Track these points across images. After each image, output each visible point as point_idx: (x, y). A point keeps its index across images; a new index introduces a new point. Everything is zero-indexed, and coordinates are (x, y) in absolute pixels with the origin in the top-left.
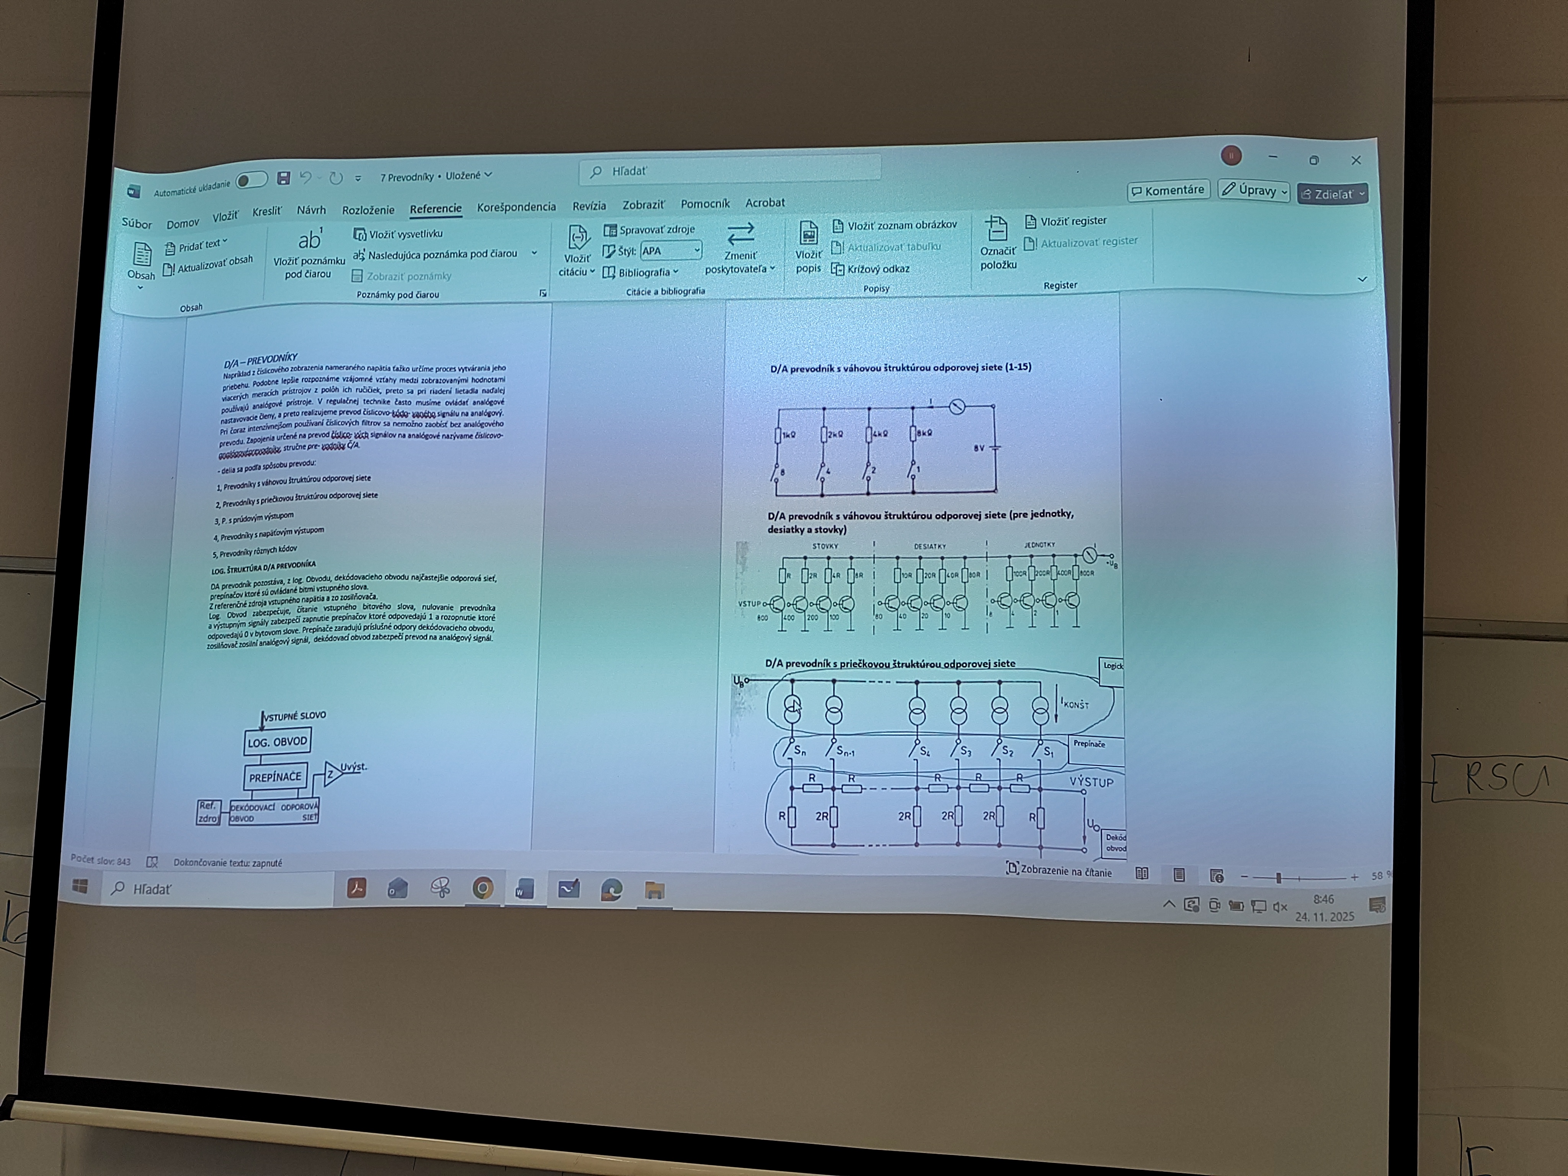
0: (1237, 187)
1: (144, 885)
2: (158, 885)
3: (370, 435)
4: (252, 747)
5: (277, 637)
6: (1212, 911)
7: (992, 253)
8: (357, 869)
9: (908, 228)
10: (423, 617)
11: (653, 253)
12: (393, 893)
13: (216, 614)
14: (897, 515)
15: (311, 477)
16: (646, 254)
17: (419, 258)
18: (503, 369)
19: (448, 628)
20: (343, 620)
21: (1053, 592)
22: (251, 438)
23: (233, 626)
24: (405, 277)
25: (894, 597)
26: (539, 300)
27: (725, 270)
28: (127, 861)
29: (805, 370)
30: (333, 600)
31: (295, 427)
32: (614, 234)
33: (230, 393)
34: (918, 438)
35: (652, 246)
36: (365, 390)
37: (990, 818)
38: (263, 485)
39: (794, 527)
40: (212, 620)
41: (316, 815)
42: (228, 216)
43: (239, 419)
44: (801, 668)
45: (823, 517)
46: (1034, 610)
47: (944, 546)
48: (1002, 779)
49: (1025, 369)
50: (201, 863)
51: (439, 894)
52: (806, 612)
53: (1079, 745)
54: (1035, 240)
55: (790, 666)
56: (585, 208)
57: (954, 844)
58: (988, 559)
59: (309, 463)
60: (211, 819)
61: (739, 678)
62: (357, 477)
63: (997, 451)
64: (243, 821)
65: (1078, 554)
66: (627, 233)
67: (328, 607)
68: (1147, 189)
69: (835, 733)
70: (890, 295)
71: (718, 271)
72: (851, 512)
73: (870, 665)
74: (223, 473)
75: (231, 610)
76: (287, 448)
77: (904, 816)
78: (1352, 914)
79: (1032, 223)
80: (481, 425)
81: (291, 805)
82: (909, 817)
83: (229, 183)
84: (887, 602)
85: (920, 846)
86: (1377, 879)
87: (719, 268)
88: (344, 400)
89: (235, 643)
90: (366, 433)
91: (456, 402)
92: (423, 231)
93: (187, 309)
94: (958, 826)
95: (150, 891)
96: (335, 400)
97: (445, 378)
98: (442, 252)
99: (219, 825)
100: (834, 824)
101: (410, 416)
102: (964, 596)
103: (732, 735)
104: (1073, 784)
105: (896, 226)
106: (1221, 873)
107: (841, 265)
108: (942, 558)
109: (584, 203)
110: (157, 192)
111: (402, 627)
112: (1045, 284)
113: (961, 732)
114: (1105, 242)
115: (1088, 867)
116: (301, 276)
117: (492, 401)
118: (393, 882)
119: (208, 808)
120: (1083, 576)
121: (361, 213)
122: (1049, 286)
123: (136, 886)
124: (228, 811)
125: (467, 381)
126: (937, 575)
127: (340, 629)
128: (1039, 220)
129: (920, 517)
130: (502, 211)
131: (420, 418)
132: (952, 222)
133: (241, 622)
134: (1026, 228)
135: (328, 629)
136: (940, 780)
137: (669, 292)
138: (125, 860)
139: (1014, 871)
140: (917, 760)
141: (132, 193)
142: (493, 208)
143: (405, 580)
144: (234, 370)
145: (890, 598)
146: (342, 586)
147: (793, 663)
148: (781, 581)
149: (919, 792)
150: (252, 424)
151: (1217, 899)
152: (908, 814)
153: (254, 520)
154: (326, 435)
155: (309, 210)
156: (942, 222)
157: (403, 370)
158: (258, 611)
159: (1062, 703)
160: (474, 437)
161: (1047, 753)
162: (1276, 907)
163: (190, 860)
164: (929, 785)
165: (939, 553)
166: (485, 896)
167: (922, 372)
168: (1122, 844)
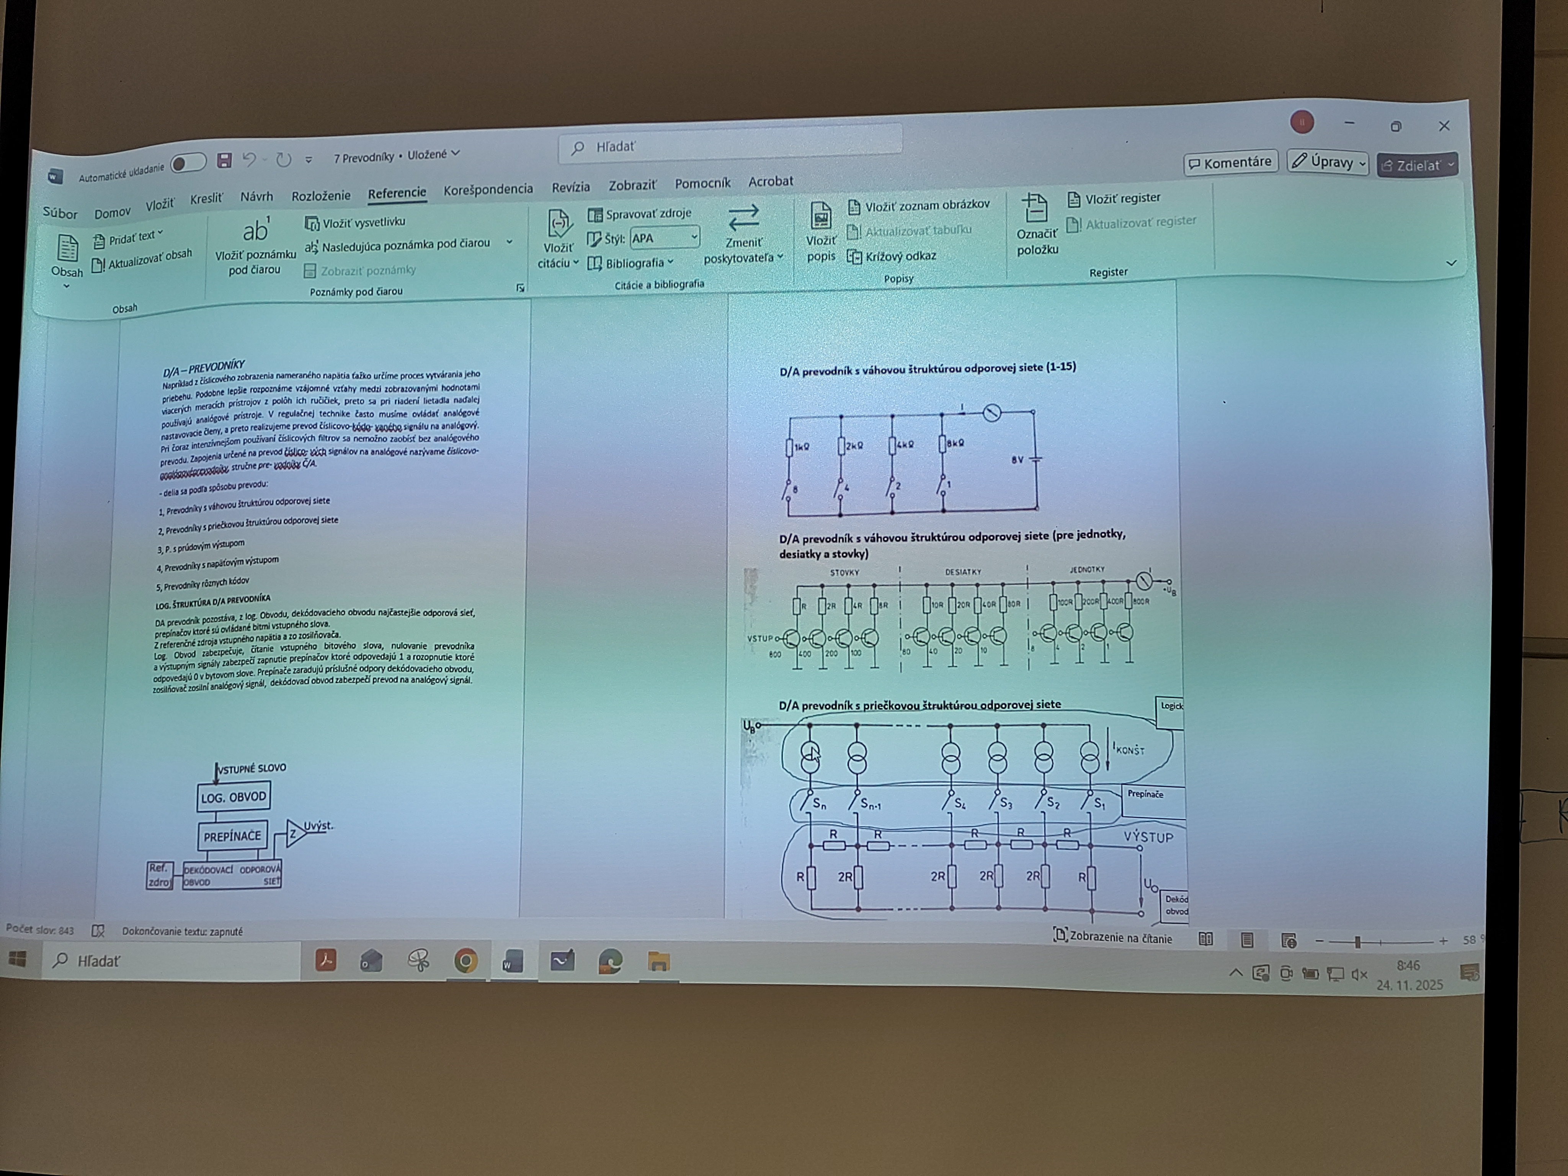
0: (1309, 158)
1: (90, 957)
2: (105, 956)
3: (328, 452)
4: (205, 802)
5: (230, 680)
6: (1283, 980)
7: (1030, 236)
8: (327, 937)
9: (935, 208)
10: (392, 658)
11: (644, 241)
12: (366, 966)
13: (162, 654)
14: (926, 537)
15: (262, 500)
16: (636, 242)
17: (380, 249)
18: (477, 374)
19: (422, 670)
20: (303, 661)
21: (1102, 623)
22: (195, 456)
23: (181, 667)
24: (364, 272)
25: (924, 630)
26: (516, 296)
27: (727, 259)
28: (69, 930)
29: (819, 373)
30: (290, 639)
31: (244, 443)
32: (600, 219)
33: (170, 406)
34: (948, 449)
35: (643, 232)
36: (321, 401)
37: (1034, 879)
38: (210, 509)
39: (809, 551)
40: (158, 660)
41: (278, 879)
42: (163, 204)
43: (182, 435)
44: (819, 711)
45: (841, 540)
46: (1081, 643)
47: (979, 571)
48: (1047, 834)
49: (1069, 369)
50: (153, 932)
51: (417, 967)
52: (824, 647)
53: (1133, 795)
54: (1079, 220)
55: (806, 709)
56: (566, 189)
57: (993, 908)
58: (1029, 585)
59: (261, 484)
60: (162, 883)
61: (749, 722)
62: (314, 500)
63: (1038, 463)
64: (199, 884)
65: (1131, 579)
66: (614, 218)
67: (285, 647)
68: (1206, 161)
69: (859, 784)
70: (915, 286)
71: (718, 260)
72: (874, 534)
73: (897, 707)
74: (165, 496)
75: (179, 650)
76: (235, 467)
77: (938, 876)
78: (1440, 982)
79: (1075, 201)
80: (454, 439)
81: (251, 867)
82: (943, 877)
83: (163, 166)
84: (915, 635)
85: (955, 910)
86: (1470, 944)
87: (720, 257)
88: (298, 413)
89: (183, 687)
90: (323, 450)
91: (425, 414)
92: (384, 219)
93: (120, 310)
94: (999, 888)
95: (97, 963)
96: (288, 413)
97: (412, 386)
98: (404, 242)
99: (172, 889)
100: (859, 886)
101: (373, 429)
102: (1003, 629)
103: (743, 787)
104: (1128, 839)
105: (920, 206)
106: (1293, 938)
107: (858, 252)
108: (977, 585)
109: (565, 185)
110: (82, 176)
111: (368, 669)
112: (1091, 270)
113: (1000, 782)
114: (1160, 222)
115: (1145, 933)
116: (246, 272)
117: (466, 412)
118: (366, 953)
119: (159, 871)
120: (1137, 605)
121: (313, 199)
122: (1096, 273)
123: (80, 957)
124: (181, 874)
125: (436, 389)
126: (972, 605)
127: (299, 671)
128: (1083, 197)
129: (951, 538)
130: (471, 194)
131: (384, 431)
132: (984, 200)
133: (189, 663)
134: (1069, 207)
135: (286, 672)
136: (977, 836)
137: (663, 285)
138: (67, 929)
139: (1063, 938)
140: (951, 813)
141: (54, 178)
142: (462, 191)
143: (371, 616)
144: (174, 379)
145: (918, 631)
146: (301, 623)
147: (810, 705)
148: (795, 613)
149: (954, 849)
150: (196, 440)
151: (1289, 967)
152: (941, 874)
153: (201, 549)
154: (278, 452)
155: (254, 197)
156: (973, 200)
157: (364, 377)
158: (208, 651)
159: (1114, 748)
160: (446, 453)
161: (1098, 805)
162: (1355, 975)
163: (140, 928)
164: (965, 841)
165: (975, 579)
166: (469, 970)
167: (952, 373)
168: (1183, 906)
